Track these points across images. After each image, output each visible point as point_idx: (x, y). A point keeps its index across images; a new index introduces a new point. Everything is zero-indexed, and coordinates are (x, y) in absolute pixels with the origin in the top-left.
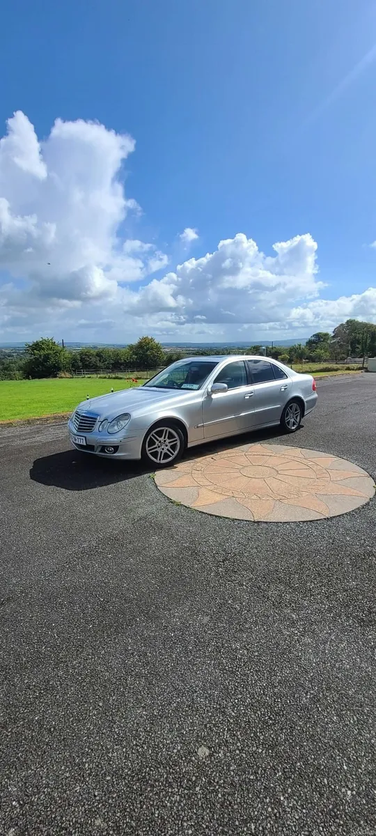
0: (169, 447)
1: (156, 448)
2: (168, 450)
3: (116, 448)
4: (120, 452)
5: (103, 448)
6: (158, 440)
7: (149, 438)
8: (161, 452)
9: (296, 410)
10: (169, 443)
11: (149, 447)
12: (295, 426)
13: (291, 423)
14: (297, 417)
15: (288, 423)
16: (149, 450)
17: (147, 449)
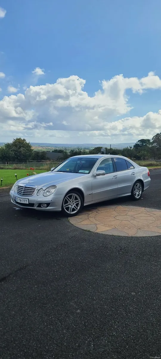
0: (75, 205)
1: (68, 205)
2: (74, 206)
3: (48, 204)
4: (50, 207)
5: (40, 205)
6: (69, 201)
7: (65, 199)
8: (71, 207)
9: (139, 187)
10: (75, 202)
11: (65, 204)
12: (139, 196)
13: (137, 195)
14: (140, 192)
15: (135, 194)
16: (65, 206)
17: (64, 205)
